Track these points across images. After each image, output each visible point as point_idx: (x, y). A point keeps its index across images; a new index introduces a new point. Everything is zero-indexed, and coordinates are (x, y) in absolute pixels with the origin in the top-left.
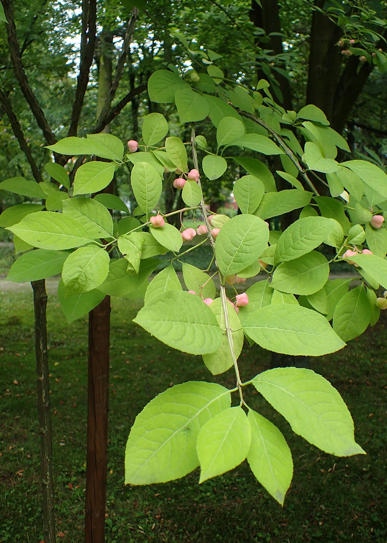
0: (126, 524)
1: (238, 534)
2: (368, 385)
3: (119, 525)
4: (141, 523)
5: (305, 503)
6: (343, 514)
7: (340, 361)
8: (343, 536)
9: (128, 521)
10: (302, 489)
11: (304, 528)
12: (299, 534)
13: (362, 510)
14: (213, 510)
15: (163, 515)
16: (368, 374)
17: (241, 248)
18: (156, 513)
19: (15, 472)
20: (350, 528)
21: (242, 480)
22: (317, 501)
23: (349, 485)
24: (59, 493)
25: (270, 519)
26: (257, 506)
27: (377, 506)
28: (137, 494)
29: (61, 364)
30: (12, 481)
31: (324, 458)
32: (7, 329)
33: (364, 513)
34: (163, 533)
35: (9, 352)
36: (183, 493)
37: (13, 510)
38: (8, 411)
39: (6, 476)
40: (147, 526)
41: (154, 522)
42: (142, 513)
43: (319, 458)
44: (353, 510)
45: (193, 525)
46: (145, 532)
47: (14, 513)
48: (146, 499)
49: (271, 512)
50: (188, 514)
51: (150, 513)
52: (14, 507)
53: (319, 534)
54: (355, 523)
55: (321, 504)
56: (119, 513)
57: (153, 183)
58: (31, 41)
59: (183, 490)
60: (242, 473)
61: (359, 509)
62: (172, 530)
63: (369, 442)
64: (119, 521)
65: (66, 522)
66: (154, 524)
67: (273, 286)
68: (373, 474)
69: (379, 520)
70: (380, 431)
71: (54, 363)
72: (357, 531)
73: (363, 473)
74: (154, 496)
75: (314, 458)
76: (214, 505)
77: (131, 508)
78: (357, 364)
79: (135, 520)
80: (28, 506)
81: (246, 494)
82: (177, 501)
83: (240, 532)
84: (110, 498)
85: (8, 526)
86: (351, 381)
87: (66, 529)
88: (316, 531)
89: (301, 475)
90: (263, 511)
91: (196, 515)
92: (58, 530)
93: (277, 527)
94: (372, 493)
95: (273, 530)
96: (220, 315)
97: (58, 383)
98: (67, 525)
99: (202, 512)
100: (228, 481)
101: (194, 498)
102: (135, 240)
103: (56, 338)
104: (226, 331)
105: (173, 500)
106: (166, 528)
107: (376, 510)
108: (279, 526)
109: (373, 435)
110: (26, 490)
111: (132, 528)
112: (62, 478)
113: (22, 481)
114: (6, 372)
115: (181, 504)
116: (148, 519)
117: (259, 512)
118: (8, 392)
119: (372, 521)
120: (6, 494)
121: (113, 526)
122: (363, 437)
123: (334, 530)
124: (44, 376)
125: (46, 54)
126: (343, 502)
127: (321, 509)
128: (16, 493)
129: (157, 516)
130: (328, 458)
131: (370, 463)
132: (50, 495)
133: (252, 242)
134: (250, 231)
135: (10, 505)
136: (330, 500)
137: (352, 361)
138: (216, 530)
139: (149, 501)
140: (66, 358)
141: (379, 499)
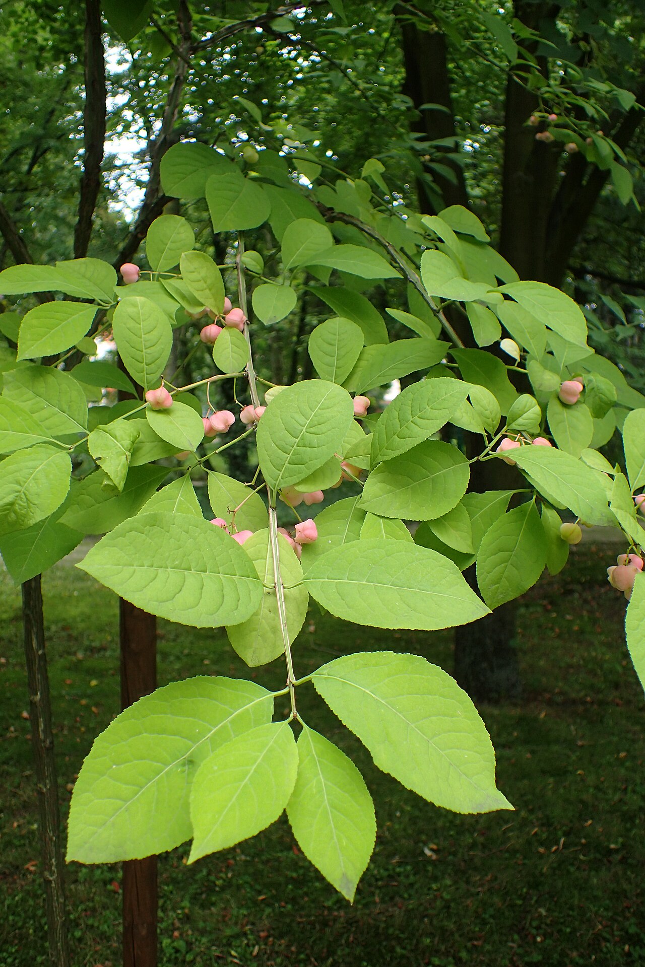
0: (208, 948)
1: (398, 960)
2: (618, 705)
3: (197, 950)
4: (236, 946)
5: (512, 906)
6: (577, 923)
7: (570, 666)
8: (577, 959)
9: (213, 943)
10: (507, 882)
11: (512, 948)
12: (502, 958)
13: (610, 914)
14: (357, 922)
15: (272, 932)
16: (617, 686)
17: (302, 439)
18: (260, 929)
19: (23, 865)
20: (589, 945)
21: (405, 870)
22: (533, 902)
23: (586, 873)
24: (97, 898)
25: (452, 934)
26: (430, 912)
27: (635, 907)
28: (228, 897)
29: (101, 683)
30: (18, 881)
31: (544, 829)
32: (11, 626)
33: (613, 919)
34: (273, 963)
35: (14, 665)
36: (306, 894)
37: (20, 928)
38: (11, 763)
39: (7, 871)
40: (246, 951)
41: (257, 943)
42: (236, 930)
43: (536, 830)
44: (593, 916)
45: (323, 948)
46: (241, 960)
47: (20, 934)
48: (242, 905)
49: (455, 922)
50: (314, 928)
51: (250, 929)
52: (20, 924)
53: (536, 957)
54: (598, 938)
55: (540, 906)
56: (198, 930)
57: (155, 333)
58: (45, 151)
59: (305, 889)
60: (405, 857)
61: (605, 913)
62: (287, 957)
63: (621, 800)
64: (197, 943)
65: (109, 947)
66: (257, 948)
67: (364, 507)
68: (627, 853)
69: (638, 931)
70: (638, 781)
71: (90, 682)
72: (601, 951)
73: (610, 852)
74: (257, 900)
75: (528, 829)
76: (359, 913)
77: (218, 921)
78: (599, 671)
79: (224, 941)
80: (44, 921)
81: (412, 892)
82: (297, 907)
83: (403, 956)
84: (183, 904)
85: (9, 957)
86: (589, 699)
87: (107, 959)
88: (532, 952)
89: (506, 859)
90: (442, 921)
91: (328, 930)
92: (95, 961)
93: (466, 946)
94: (626, 886)
95: (459, 951)
96: (266, 559)
97: (96, 715)
98: (109, 952)
99: (338, 925)
100: (382, 871)
101: (323, 902)
102: (118, 433)
103: (93, 641)
104: (275, 587)
105: (289, 907)
106: (277, 952)
107: (634, 914)
108: (469, 945)
109: (626, 789)
110: (41, 895)
111: (220, 955)
112: (102, 873)
113: (34, 881)
114: (9, 699)
115: (303, 913)
116: (247, 939)
117: (435, 922)
118: (12, 732)
119: (627, 932)
120: (7, 902)
121: (187, 952)
122: (610, 791)
123: (562, 949)
124: (41, 694)
125: (70, 171)
126: (576, 902)
127: (540, 915)
128: (23, 900)
129: (262, 934)
130: (551, 829)
131: (622, 836)
132: (58, 900)
133: (323, 428)
134: (319, 408)
135: (13, 920)
136: (555, 899)
137: (590, 666)
138: (362, 954)
139: (248, 908)
140: (111, 672)
141: (637, 895)
